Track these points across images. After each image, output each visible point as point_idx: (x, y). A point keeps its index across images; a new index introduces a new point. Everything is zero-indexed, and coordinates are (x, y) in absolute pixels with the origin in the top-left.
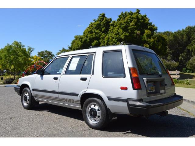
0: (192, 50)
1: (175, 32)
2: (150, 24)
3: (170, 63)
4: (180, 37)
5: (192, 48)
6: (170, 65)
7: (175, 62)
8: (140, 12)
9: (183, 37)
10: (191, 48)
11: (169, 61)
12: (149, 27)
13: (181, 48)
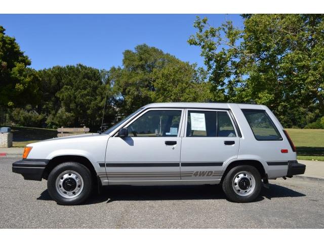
0: (63, 99)
1: (40, 71)
2: (21, 54)
3: (30, 114)
4: (46, 79)
5: (63, 96)
6: (30, 117)
7: (37, 114)
8: (4, 32)
9: (50, 80)
10: (61, 95)
11: (28, 111)
12: (20, 58)
13: (46, 95)
